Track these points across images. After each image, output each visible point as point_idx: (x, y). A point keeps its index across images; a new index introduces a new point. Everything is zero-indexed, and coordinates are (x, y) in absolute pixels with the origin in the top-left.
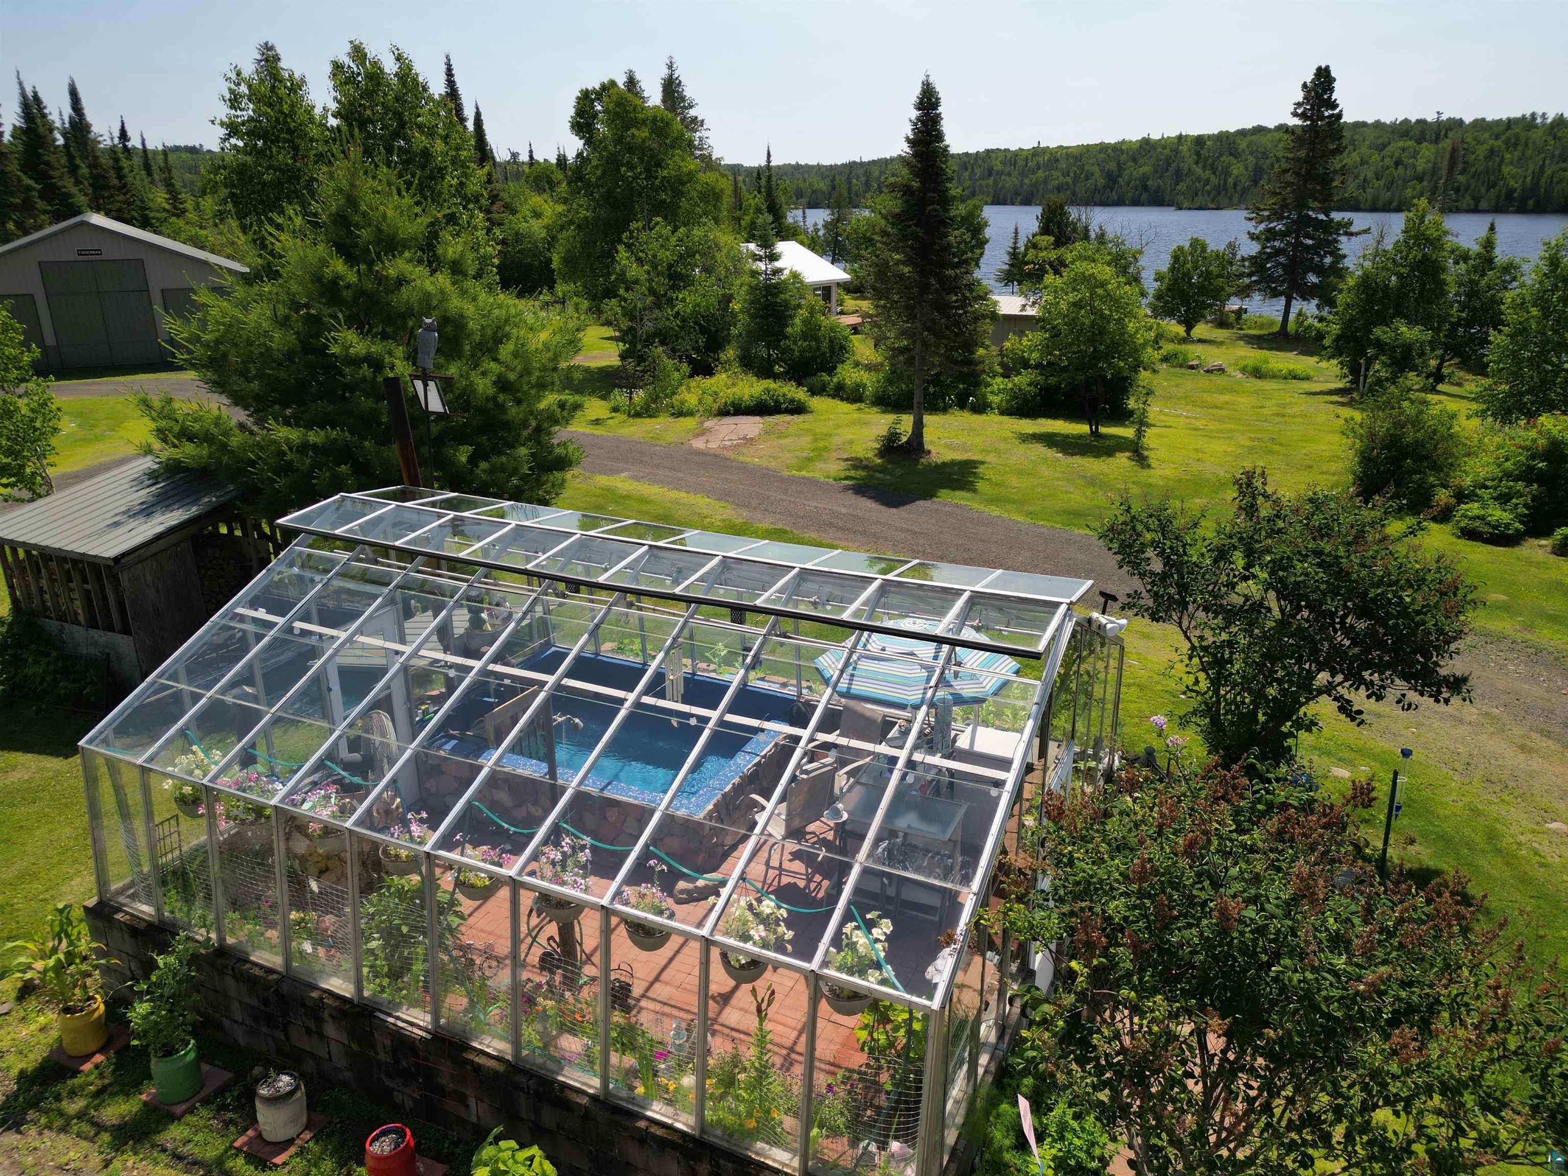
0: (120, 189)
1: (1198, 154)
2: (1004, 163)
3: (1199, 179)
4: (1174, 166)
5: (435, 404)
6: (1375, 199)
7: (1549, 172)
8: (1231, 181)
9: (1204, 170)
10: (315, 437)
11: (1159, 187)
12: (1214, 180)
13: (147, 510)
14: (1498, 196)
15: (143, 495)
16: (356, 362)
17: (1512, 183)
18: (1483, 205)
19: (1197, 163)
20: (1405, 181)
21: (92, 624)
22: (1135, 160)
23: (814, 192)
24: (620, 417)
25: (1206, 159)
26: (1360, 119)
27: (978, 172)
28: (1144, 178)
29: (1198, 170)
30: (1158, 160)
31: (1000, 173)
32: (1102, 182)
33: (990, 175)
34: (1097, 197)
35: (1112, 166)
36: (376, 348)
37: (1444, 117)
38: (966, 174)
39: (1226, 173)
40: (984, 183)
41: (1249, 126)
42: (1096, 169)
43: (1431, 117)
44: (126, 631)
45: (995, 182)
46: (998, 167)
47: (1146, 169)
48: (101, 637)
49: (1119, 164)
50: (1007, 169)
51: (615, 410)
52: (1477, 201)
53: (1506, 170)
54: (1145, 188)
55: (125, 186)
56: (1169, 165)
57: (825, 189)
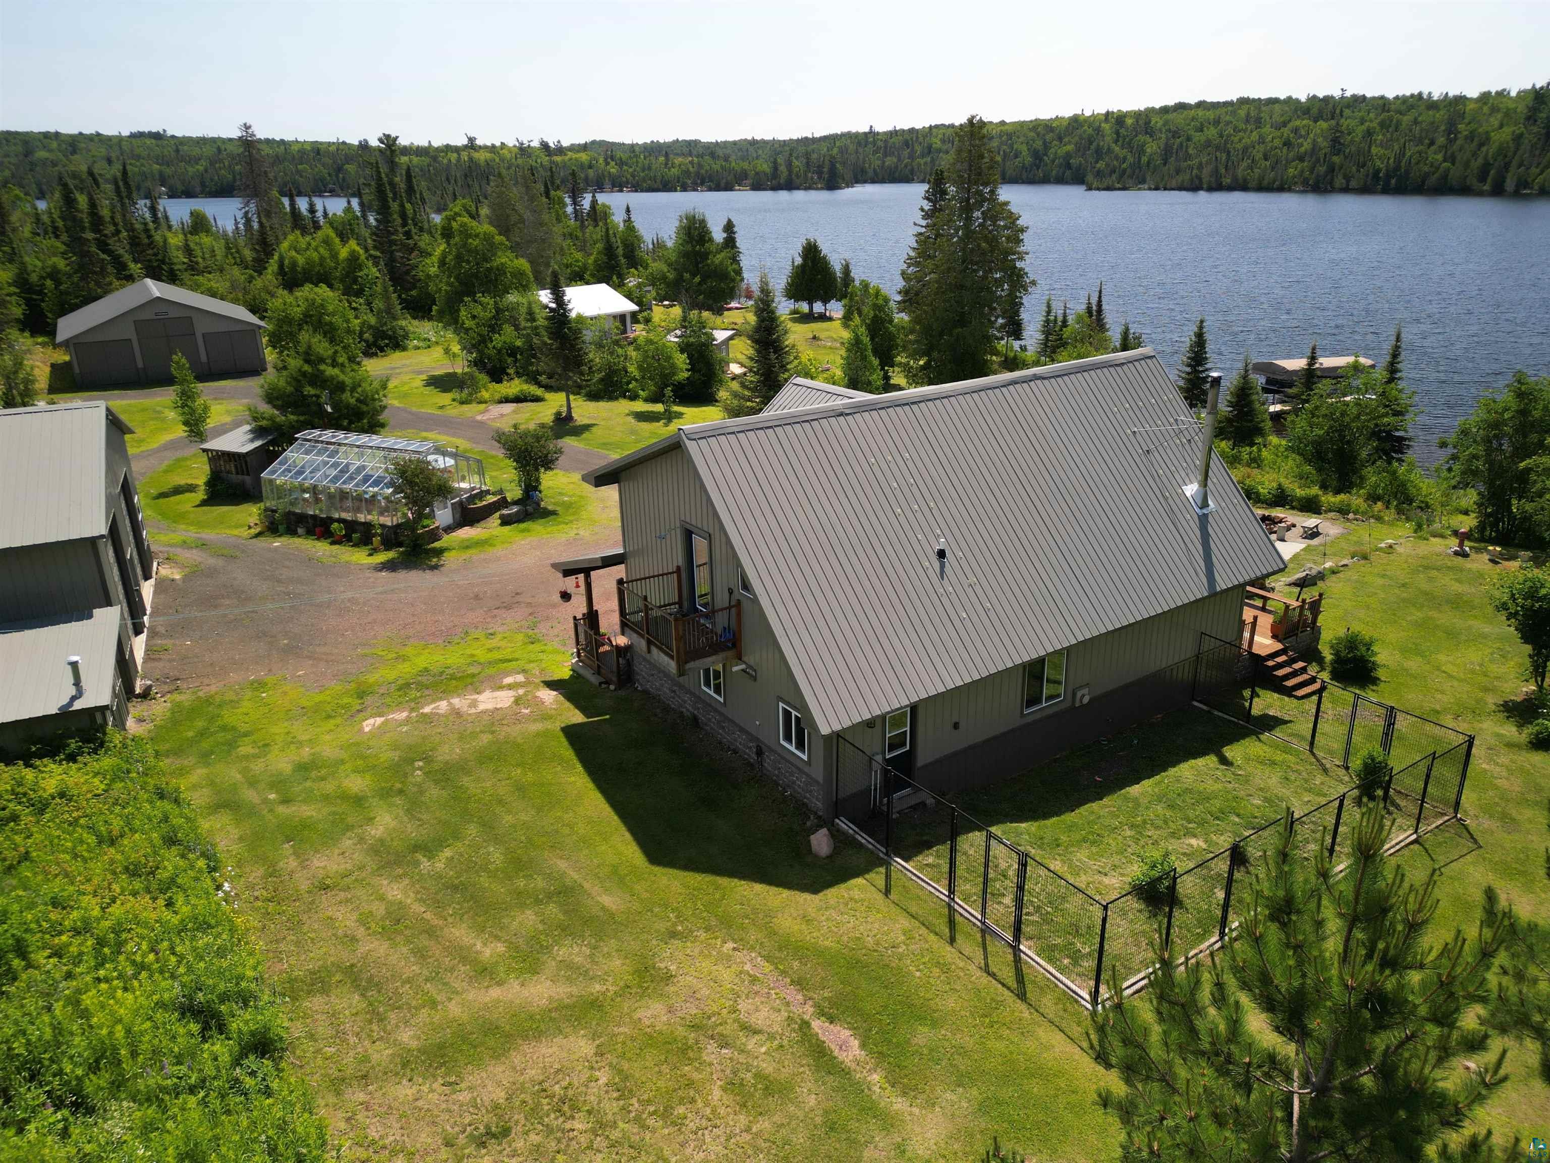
0: (149, 245)
1: (1117, 133)
2: (943, 141)
3: (1117, 158)
4: (1095, 144)
5: (329, 410)
6: (1261, 178)
7: (1408, 154)
8: (1144, 159)
9: (1122, 147)
10: (302, 418)
11: (1080, 164)
12: (1130, 159)
13: (252, 440)
14: (1367, 176)
15: (251, 436)
16: (312, 396)
17: (1378, 163)
18: (1353, 184)
19: (1116, 142)
20: (1288, 162)
21: (237, 473)
22: (1060, 139)
23: (757, 173)
24: (455, 403)
25: (1124, 138)
26: (1273, 95)
27: (918, 149)
28: (1068, 155)
29: (1117, 149)
30: (1081, 138)
31: (939, 151)
32: (1029, 160)
33: (930, 152)
34: (1024, 176)
35: (1038, 144)
36: (318, 392)
37: (1348, 94)
38: (906, 152)
39: (1141, 151)
40: (922, 161)
41: (1171, 102)
42: (1024, 148)
43: (1337, 94)
44: (248, 474)
45: (933, 161)
46: (937, 143)
47: (1070, 148)
48: (240, 477)
49: (1045, 143)
50: (945, 147)
51: (454, 400)
52: (1348, 178)
53: (1374, 150)
54: (1068, 166)
55: (152, 243)
56: (1091, 143)
57: (768, 170)
